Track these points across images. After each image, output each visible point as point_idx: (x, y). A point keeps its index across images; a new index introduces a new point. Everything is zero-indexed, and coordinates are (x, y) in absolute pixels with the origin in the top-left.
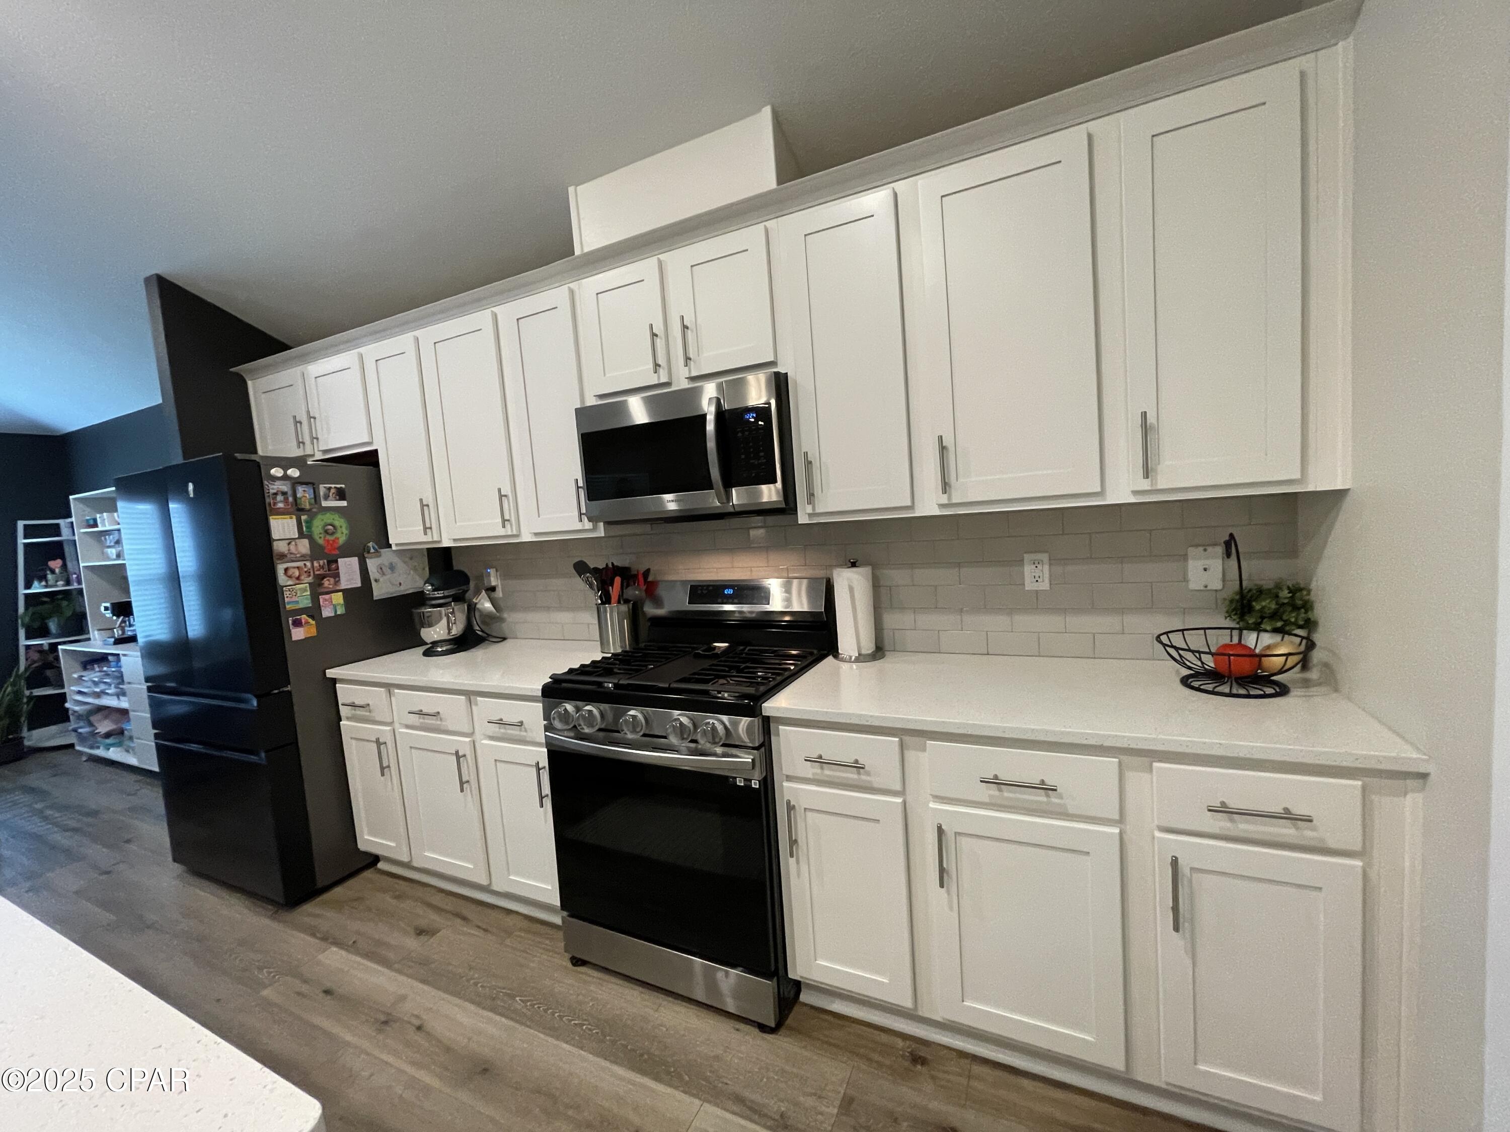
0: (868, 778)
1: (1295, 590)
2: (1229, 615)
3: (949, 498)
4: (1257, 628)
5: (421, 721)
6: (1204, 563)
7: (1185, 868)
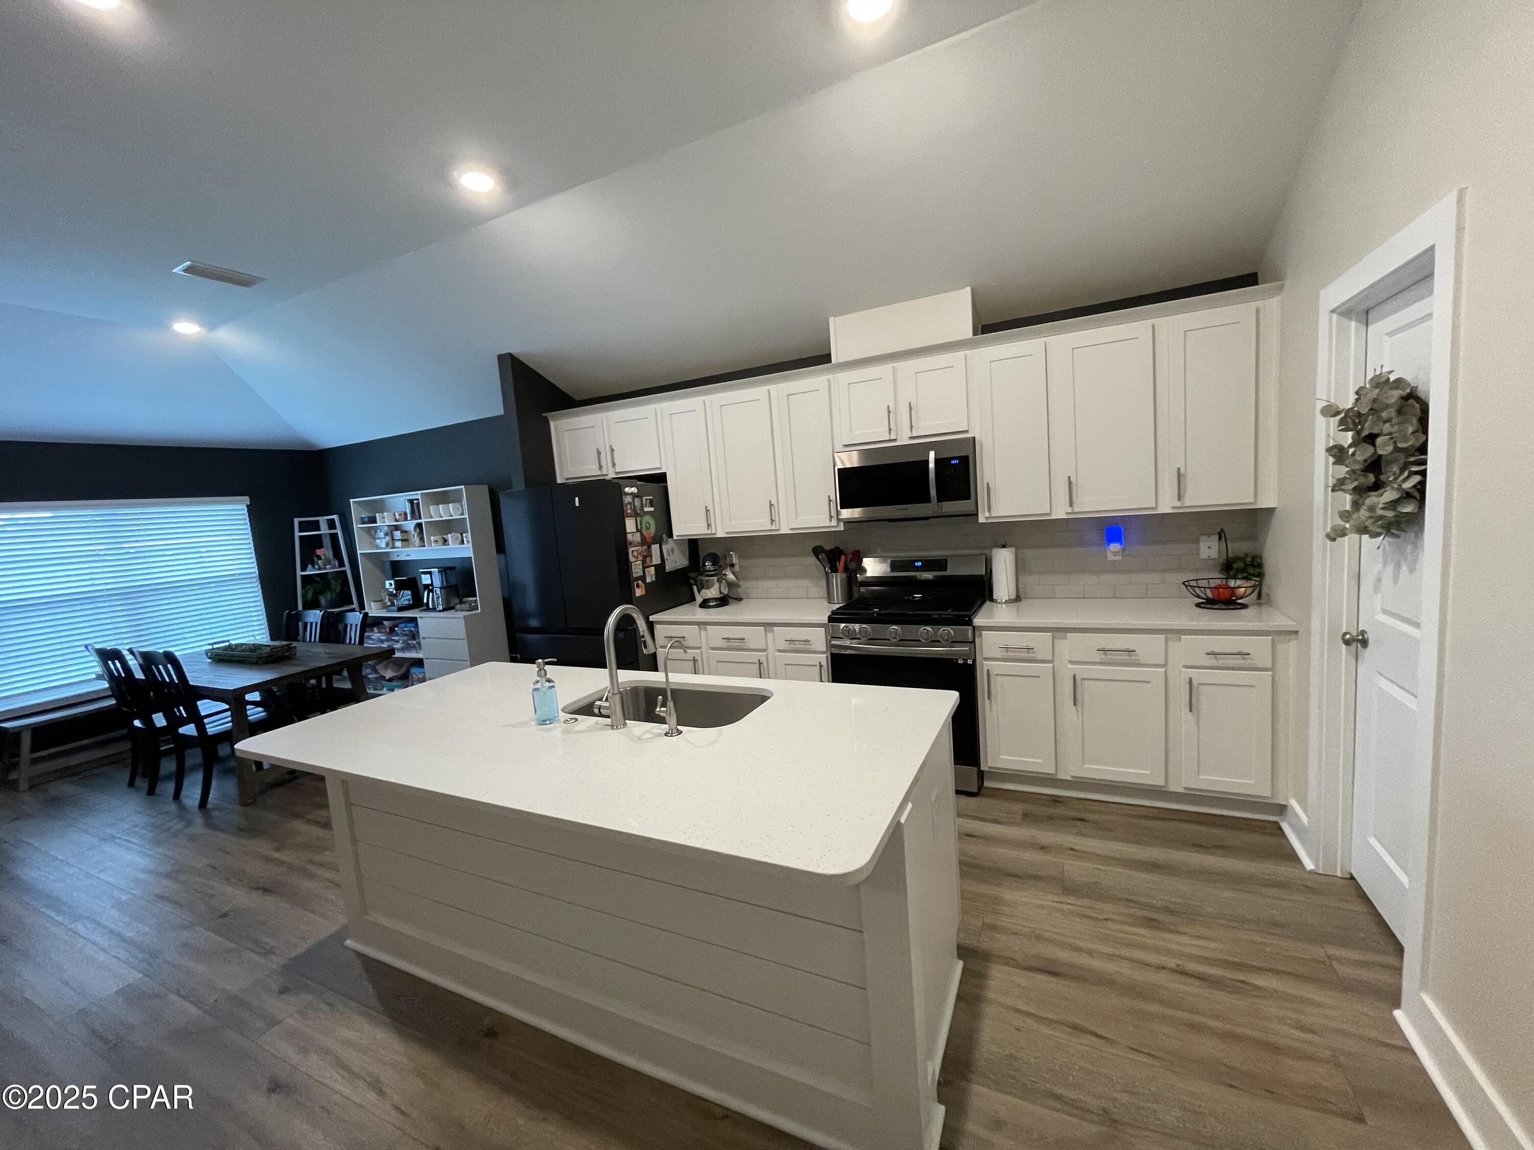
0: (1034, 655)
1: (1254, 558)
2: (1221, 572)
3: (1073, 510)
4: (1235, 578)
5: (728, 644)
6: (1208, 544)
7: (1195, 682)
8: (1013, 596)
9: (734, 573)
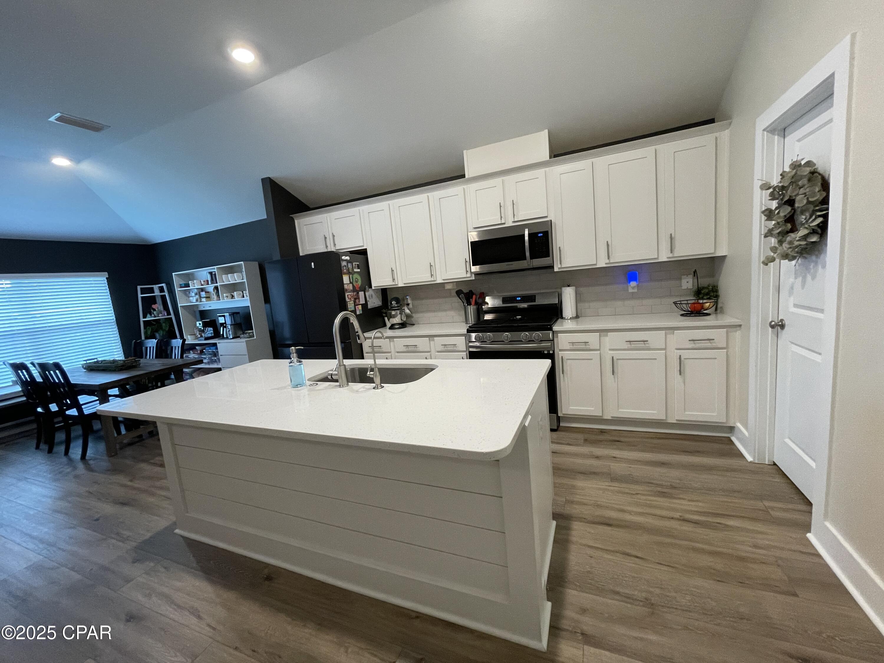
0: (588, 346)
1: (714, 287)
2: (694, 295)
3: (609, 261)
4: (703, 299)
5: (407, 349)
6: (687, 280)
7: (682, 359)
8: (575, 315)
9: (409, 309)
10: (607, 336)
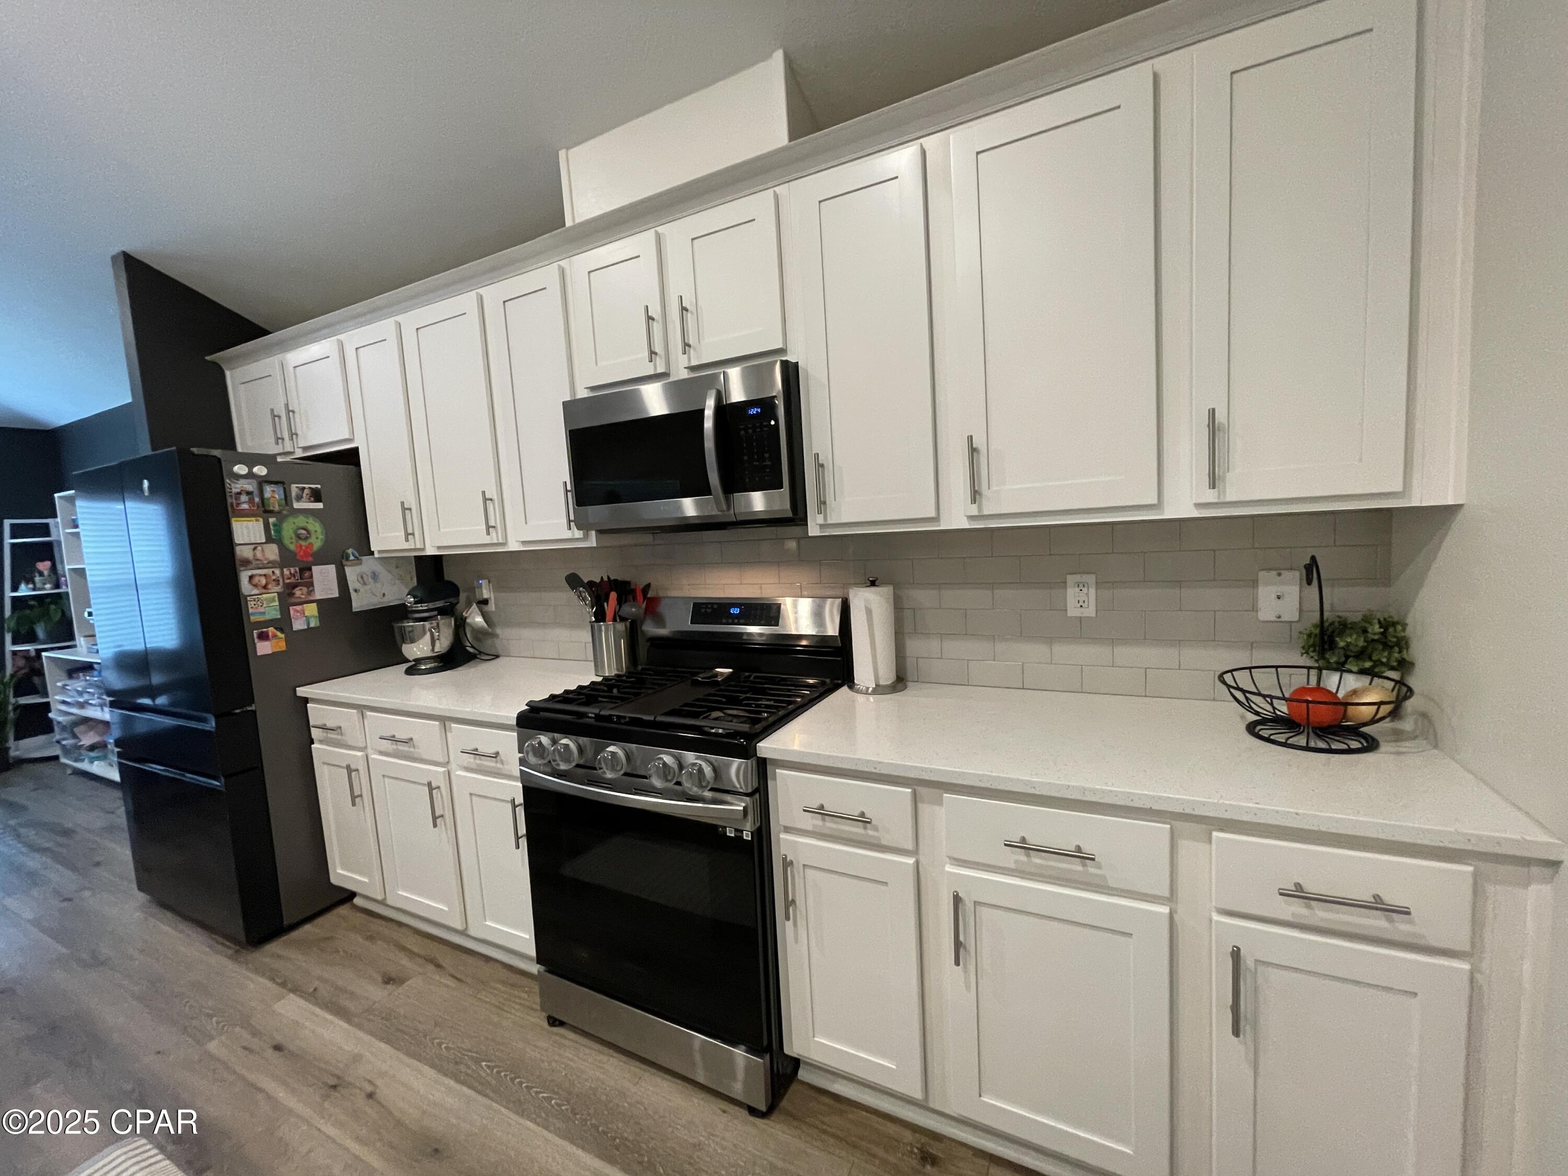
0: (875, 834)
1: (1387, 625)
2: (1306, 650)
4: (1340, 668)
5: (394, 747)
6: (1278, 589)
7: (1248, 960)
9: (484, 615)
10: (940, 802)
